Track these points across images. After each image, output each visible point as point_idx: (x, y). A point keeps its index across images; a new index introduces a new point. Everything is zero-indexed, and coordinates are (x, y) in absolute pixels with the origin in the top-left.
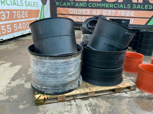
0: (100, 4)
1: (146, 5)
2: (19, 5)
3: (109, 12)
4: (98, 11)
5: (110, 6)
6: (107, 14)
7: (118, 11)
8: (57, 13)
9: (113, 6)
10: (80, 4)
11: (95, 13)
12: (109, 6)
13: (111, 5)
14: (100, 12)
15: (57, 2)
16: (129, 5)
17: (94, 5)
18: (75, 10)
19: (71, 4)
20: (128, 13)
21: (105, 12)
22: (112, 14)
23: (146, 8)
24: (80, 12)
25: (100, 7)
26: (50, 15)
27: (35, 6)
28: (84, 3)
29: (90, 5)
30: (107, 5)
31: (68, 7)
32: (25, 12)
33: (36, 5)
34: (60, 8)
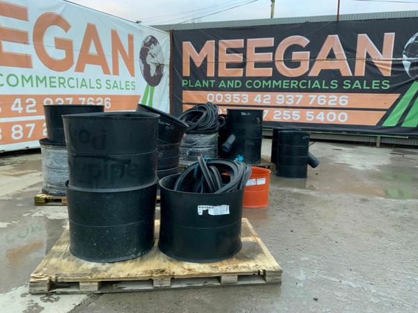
0: (270, 82)
1: (374, 82)
2: (93, 88)
3: (290, 98)
4: (265, 96)
5: (292, 85)
6: (285, 103)
7: (310, 96)
8: (183, 102)
9: (298, 85)
10: (229, 82)
11: (259, 101)
12: (290, 86)
13: (294, 83)
14: (270, 98)
15: (183, 81)
16: (334, 82)
17: (257, 84)
18: (219, 94)
19: (210, 83)
20: (334, 98)
21: (281, 98)
22: (297, 103)
23: (375, 86)
24: (228, 100)
25: (270, 87)
26: (169, 105)
27: (129, 89)
28: (236, 81)
29: (249, 84)
30: (284, 84)
31: (205, 89)
32: (104, 100)
33: (131, 87)
34: (189, 92)
